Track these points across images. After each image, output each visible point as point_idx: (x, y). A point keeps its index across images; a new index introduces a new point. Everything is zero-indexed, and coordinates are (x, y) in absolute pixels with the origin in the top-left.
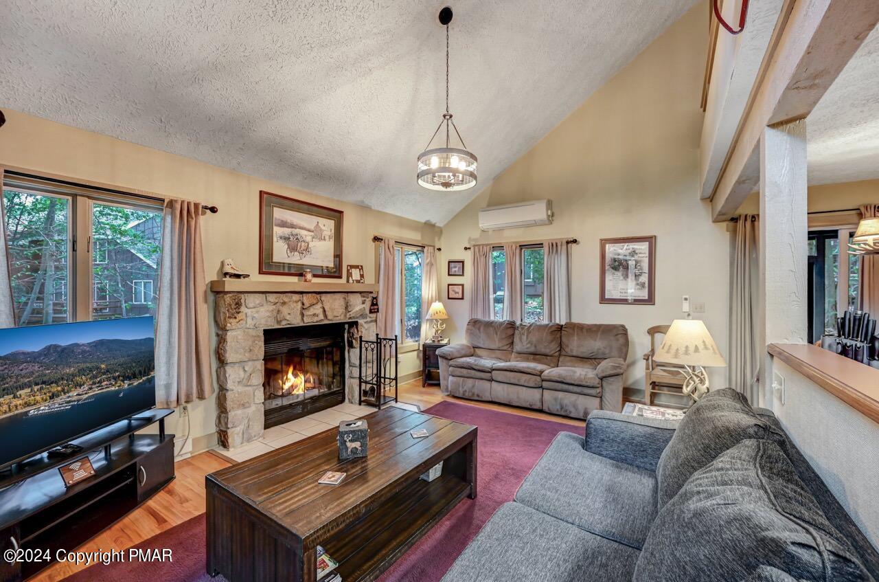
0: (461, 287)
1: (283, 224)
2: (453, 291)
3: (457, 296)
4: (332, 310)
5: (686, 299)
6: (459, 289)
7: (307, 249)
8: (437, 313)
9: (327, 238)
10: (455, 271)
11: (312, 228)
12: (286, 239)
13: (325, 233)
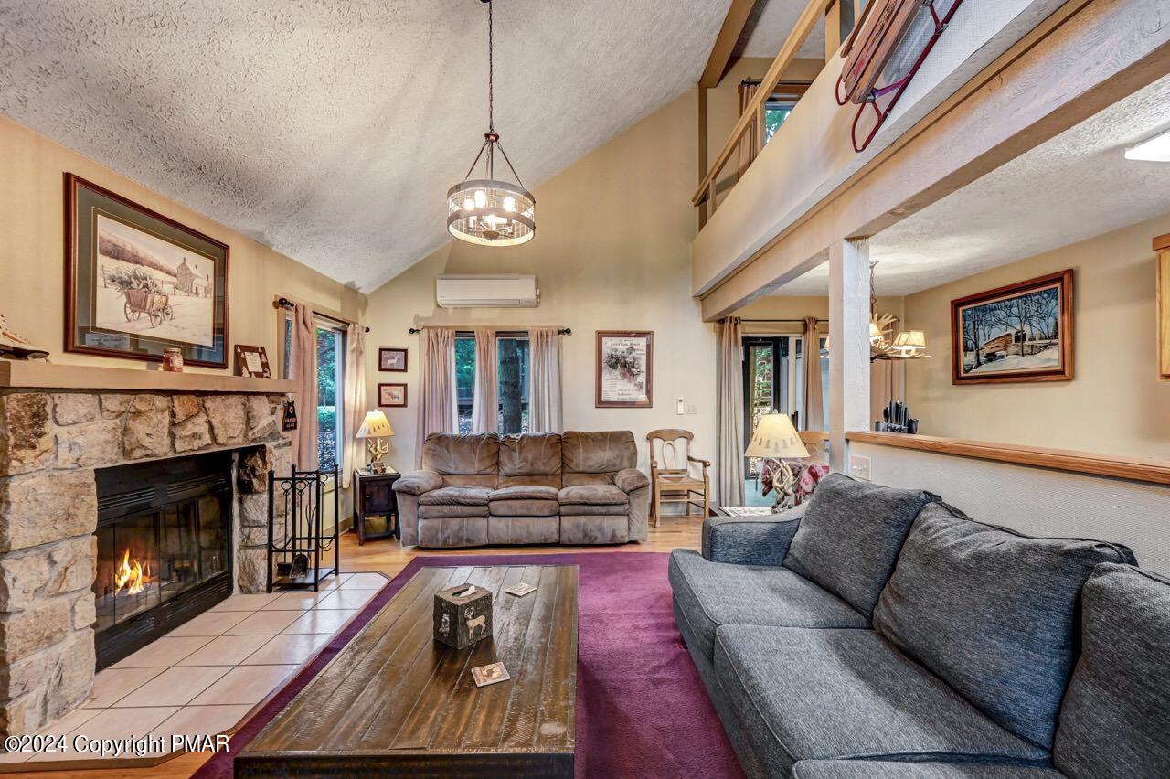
0: (403, 388)
1: (117, 253)
2: (389, 394)
3: (396, 402)
4: (225, 425)
5: (681, 401)
6: (398, 392)
7: (164, 308)
8: (379, 428)
9: (201, 291)
10: (392, 364)
11: (174, 267)
12: (124, 284)
13: (197, 281)
